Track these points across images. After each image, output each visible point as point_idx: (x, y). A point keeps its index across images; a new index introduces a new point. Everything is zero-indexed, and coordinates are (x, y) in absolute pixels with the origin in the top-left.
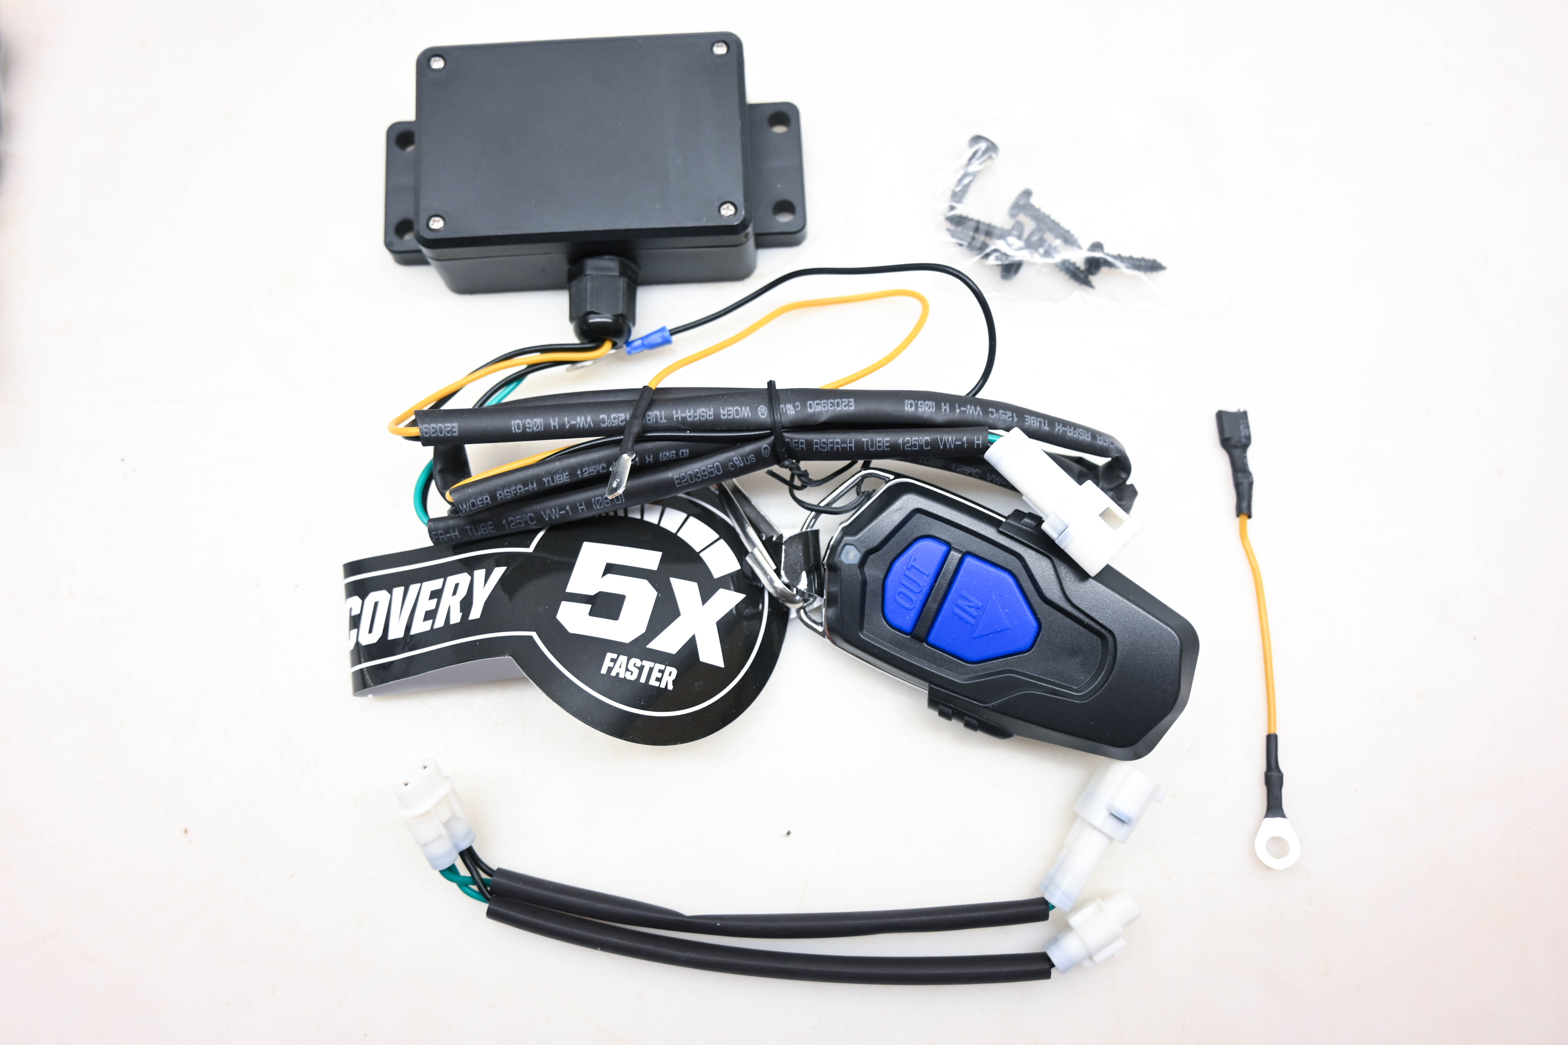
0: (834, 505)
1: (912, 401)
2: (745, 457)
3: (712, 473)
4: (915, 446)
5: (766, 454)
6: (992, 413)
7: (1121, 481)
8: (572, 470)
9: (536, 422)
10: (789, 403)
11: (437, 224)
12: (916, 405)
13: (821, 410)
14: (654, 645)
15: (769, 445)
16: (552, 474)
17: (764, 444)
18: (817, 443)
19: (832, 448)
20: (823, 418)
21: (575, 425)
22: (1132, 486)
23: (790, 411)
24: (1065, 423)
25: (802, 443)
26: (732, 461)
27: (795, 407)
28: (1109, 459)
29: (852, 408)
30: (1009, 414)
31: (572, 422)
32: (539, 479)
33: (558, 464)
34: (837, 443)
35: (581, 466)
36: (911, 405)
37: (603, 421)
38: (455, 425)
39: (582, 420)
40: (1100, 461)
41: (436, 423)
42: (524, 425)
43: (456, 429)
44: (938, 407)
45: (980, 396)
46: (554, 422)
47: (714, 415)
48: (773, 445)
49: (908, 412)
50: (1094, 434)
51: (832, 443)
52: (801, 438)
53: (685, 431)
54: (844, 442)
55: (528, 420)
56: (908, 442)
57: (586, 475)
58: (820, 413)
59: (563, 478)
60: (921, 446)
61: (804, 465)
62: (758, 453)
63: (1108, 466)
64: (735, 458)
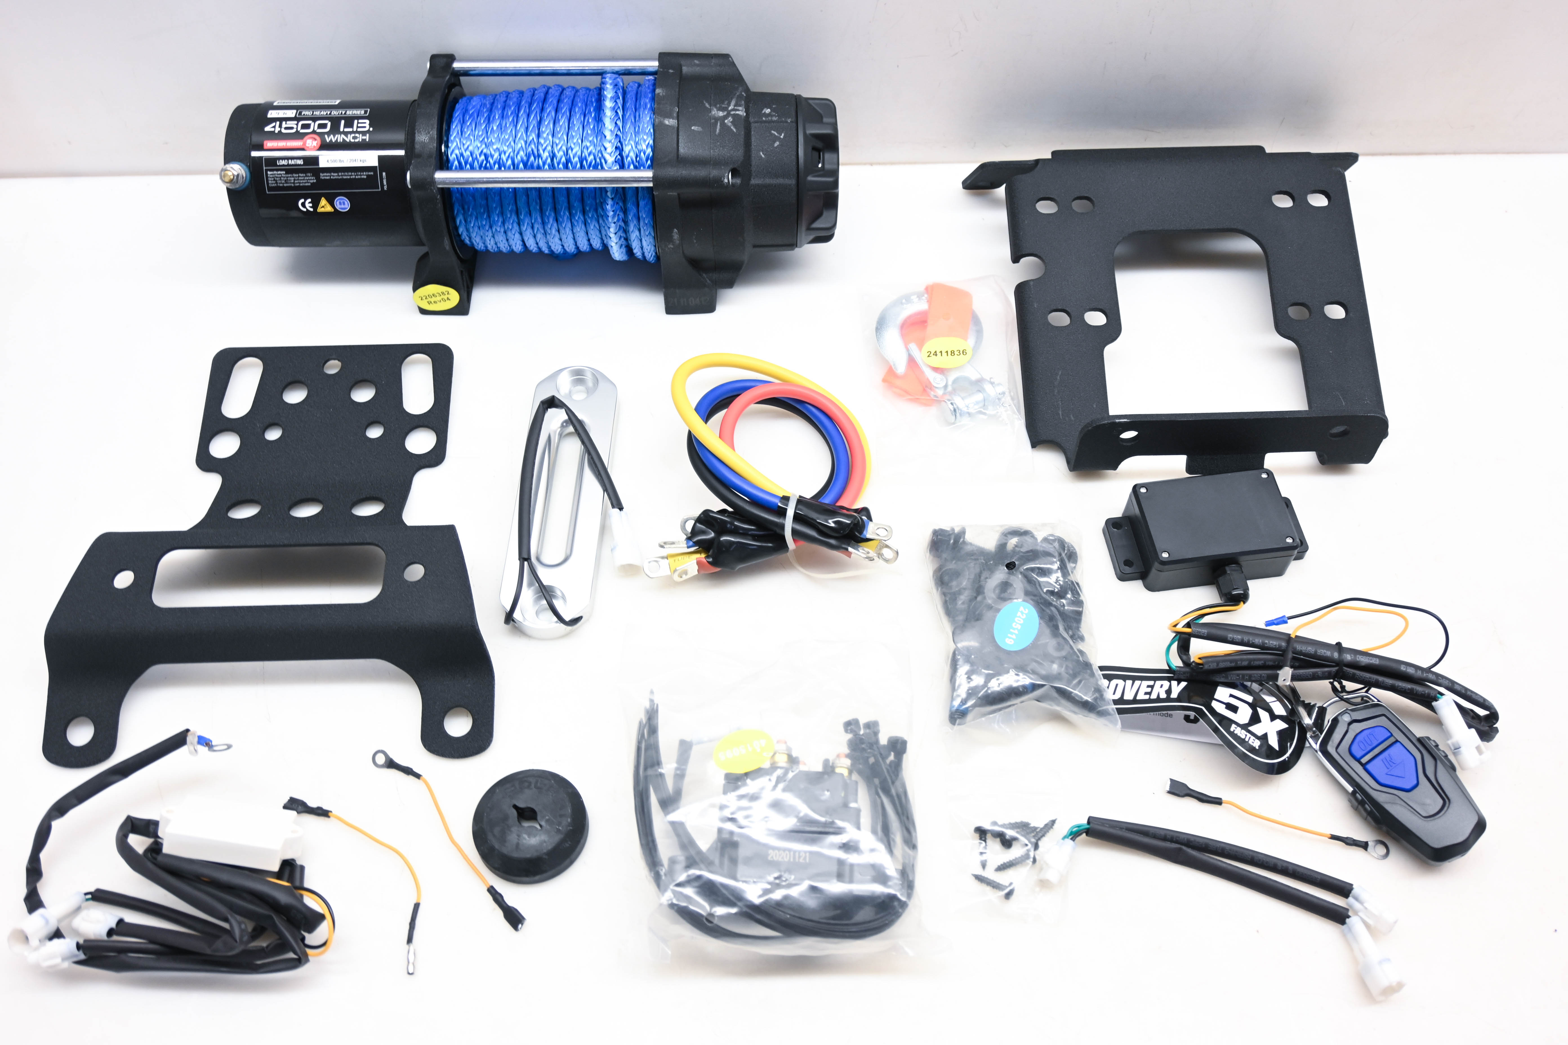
0: (1351, 700)
1: (1404, 666)
2: (1324, 673)
3: (1307, 676)
4: (1403, 688)
5: (1333, 674)
6: (1440, 679)
7: (1493, 724)
8: (1250, 660)
9: (1238, 637)
10: (1348, 654)
11: (1165, 555)
12: (1406, 668)
13: (1364, 660)
14: (1250, 728)
15: (1336, 670)
16: (1242, 660)
17: (1334, 669)
18: (1357, 675)
19: (1364, 679)
20: (1363, 664)
21: (1254, 643)
22: (1497, 728)
23: (1348, 657)
24: (1472, 692)
25: (1351, 674)
26: (1318, 673)
27: (1351, 656)
28: (1488, 713)
29: (1378, 663)
30: (1448, 681)
31: (1254, 641)
32: (1236, 661)
33: (1245, 657)
34: (1367, 678)
35: (1254, 660)
36: (1404, 667)
37: (1266, 643)
38: (1206, 631)
39: (1258, 641)
40: (1482, 712)
41: (1199, 629)
42: (1233, 638)
43: (1206, 633)
44: (1416, 671)
45: (1433, 669)
46: (1246, 639)
47: (1315, 652)
48: (1337, 671)
49: (1402, 670)
50: (1485, 700)
51: (1364, 677)
52: (1351, 671)
53: (1301, 656)
54: (1370, 678)
55: (1235, 636)
56: (1400, 686)
57: (1254, 664)
58: (1362, 662)
59: (1245, 663)
60: (1405, 689)
61: (1345, 683)
62: (1330, 673)
63: (1486, 717)
64: (1319, 673)
